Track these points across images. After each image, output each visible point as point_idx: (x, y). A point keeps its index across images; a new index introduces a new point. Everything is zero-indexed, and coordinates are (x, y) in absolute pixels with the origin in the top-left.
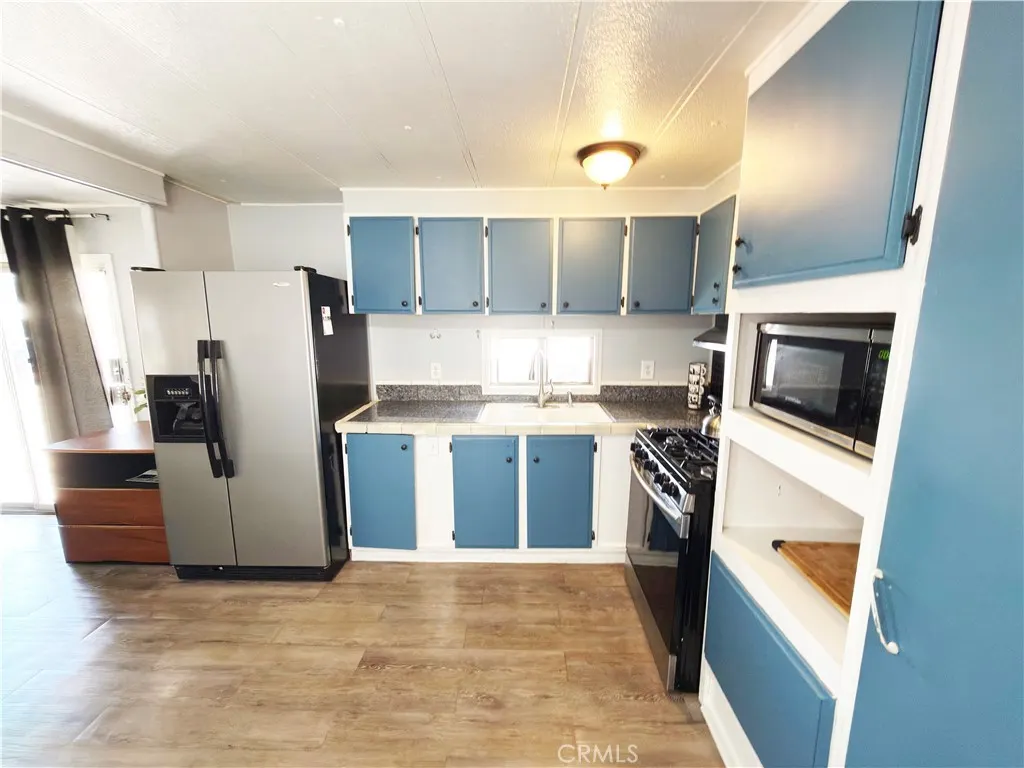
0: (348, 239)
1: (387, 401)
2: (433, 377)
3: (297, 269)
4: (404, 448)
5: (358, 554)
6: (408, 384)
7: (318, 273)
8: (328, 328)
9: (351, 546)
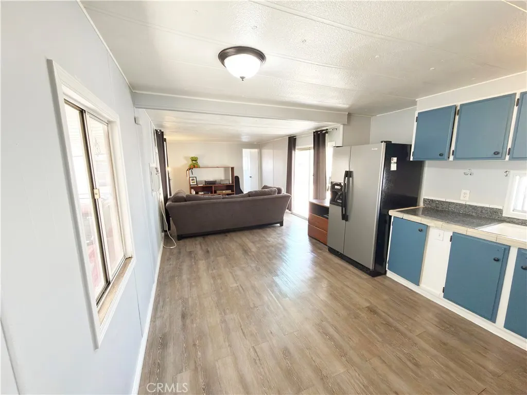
0: (415, 124)
1: (429, 208)
2: (462, 198)
3: (382, 142)
4: (421, 230)
5: (390, 274)
6: (444, 200)
7: (392, 142)
8: (394, 167)
9: (387, 269)
